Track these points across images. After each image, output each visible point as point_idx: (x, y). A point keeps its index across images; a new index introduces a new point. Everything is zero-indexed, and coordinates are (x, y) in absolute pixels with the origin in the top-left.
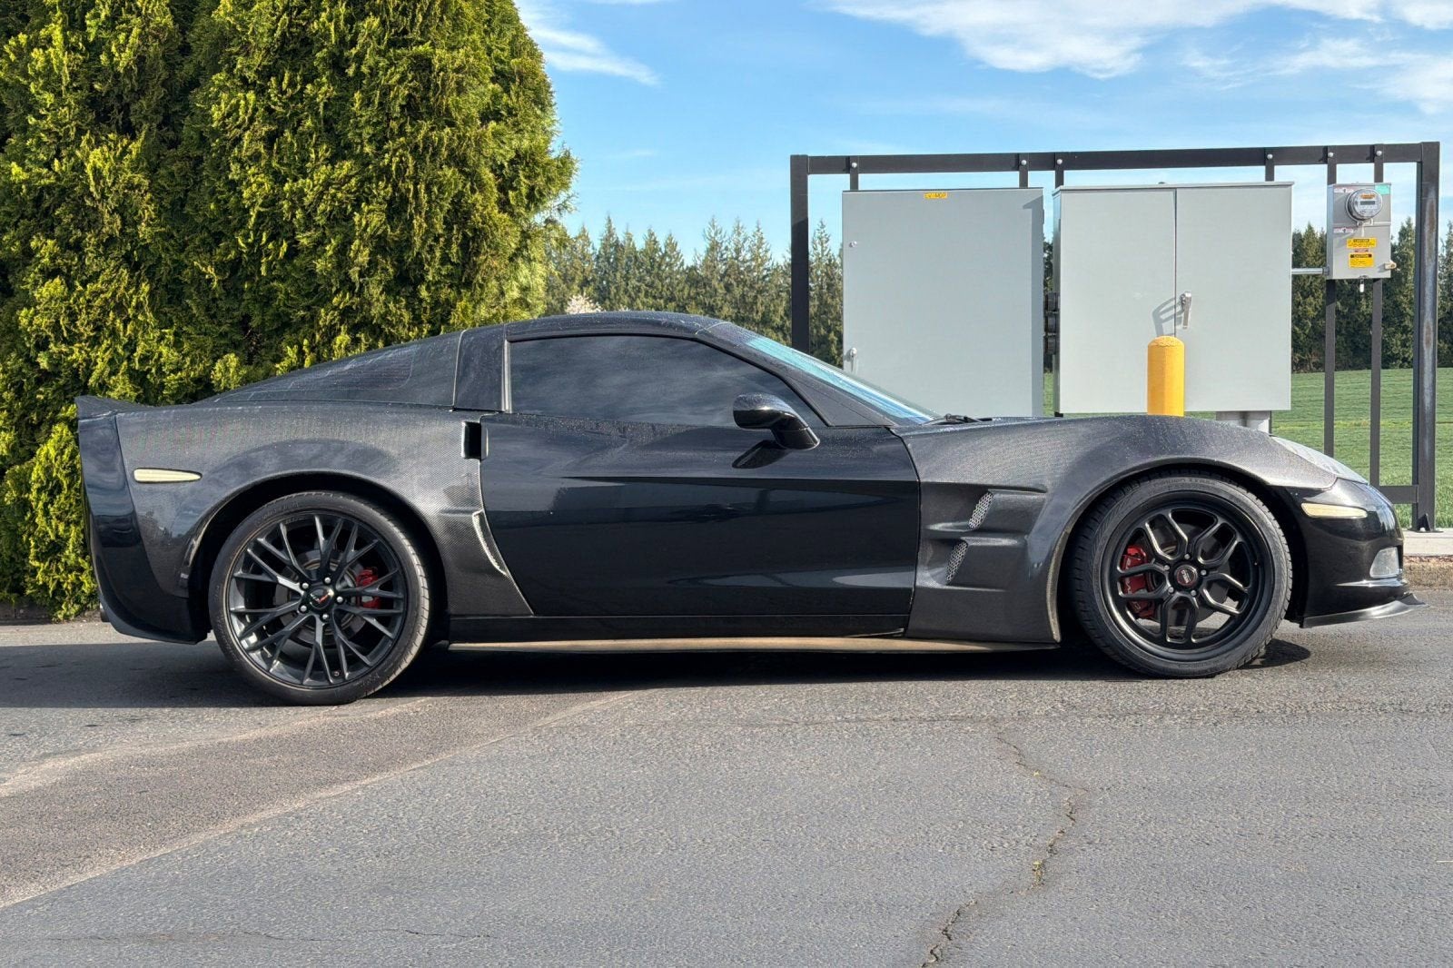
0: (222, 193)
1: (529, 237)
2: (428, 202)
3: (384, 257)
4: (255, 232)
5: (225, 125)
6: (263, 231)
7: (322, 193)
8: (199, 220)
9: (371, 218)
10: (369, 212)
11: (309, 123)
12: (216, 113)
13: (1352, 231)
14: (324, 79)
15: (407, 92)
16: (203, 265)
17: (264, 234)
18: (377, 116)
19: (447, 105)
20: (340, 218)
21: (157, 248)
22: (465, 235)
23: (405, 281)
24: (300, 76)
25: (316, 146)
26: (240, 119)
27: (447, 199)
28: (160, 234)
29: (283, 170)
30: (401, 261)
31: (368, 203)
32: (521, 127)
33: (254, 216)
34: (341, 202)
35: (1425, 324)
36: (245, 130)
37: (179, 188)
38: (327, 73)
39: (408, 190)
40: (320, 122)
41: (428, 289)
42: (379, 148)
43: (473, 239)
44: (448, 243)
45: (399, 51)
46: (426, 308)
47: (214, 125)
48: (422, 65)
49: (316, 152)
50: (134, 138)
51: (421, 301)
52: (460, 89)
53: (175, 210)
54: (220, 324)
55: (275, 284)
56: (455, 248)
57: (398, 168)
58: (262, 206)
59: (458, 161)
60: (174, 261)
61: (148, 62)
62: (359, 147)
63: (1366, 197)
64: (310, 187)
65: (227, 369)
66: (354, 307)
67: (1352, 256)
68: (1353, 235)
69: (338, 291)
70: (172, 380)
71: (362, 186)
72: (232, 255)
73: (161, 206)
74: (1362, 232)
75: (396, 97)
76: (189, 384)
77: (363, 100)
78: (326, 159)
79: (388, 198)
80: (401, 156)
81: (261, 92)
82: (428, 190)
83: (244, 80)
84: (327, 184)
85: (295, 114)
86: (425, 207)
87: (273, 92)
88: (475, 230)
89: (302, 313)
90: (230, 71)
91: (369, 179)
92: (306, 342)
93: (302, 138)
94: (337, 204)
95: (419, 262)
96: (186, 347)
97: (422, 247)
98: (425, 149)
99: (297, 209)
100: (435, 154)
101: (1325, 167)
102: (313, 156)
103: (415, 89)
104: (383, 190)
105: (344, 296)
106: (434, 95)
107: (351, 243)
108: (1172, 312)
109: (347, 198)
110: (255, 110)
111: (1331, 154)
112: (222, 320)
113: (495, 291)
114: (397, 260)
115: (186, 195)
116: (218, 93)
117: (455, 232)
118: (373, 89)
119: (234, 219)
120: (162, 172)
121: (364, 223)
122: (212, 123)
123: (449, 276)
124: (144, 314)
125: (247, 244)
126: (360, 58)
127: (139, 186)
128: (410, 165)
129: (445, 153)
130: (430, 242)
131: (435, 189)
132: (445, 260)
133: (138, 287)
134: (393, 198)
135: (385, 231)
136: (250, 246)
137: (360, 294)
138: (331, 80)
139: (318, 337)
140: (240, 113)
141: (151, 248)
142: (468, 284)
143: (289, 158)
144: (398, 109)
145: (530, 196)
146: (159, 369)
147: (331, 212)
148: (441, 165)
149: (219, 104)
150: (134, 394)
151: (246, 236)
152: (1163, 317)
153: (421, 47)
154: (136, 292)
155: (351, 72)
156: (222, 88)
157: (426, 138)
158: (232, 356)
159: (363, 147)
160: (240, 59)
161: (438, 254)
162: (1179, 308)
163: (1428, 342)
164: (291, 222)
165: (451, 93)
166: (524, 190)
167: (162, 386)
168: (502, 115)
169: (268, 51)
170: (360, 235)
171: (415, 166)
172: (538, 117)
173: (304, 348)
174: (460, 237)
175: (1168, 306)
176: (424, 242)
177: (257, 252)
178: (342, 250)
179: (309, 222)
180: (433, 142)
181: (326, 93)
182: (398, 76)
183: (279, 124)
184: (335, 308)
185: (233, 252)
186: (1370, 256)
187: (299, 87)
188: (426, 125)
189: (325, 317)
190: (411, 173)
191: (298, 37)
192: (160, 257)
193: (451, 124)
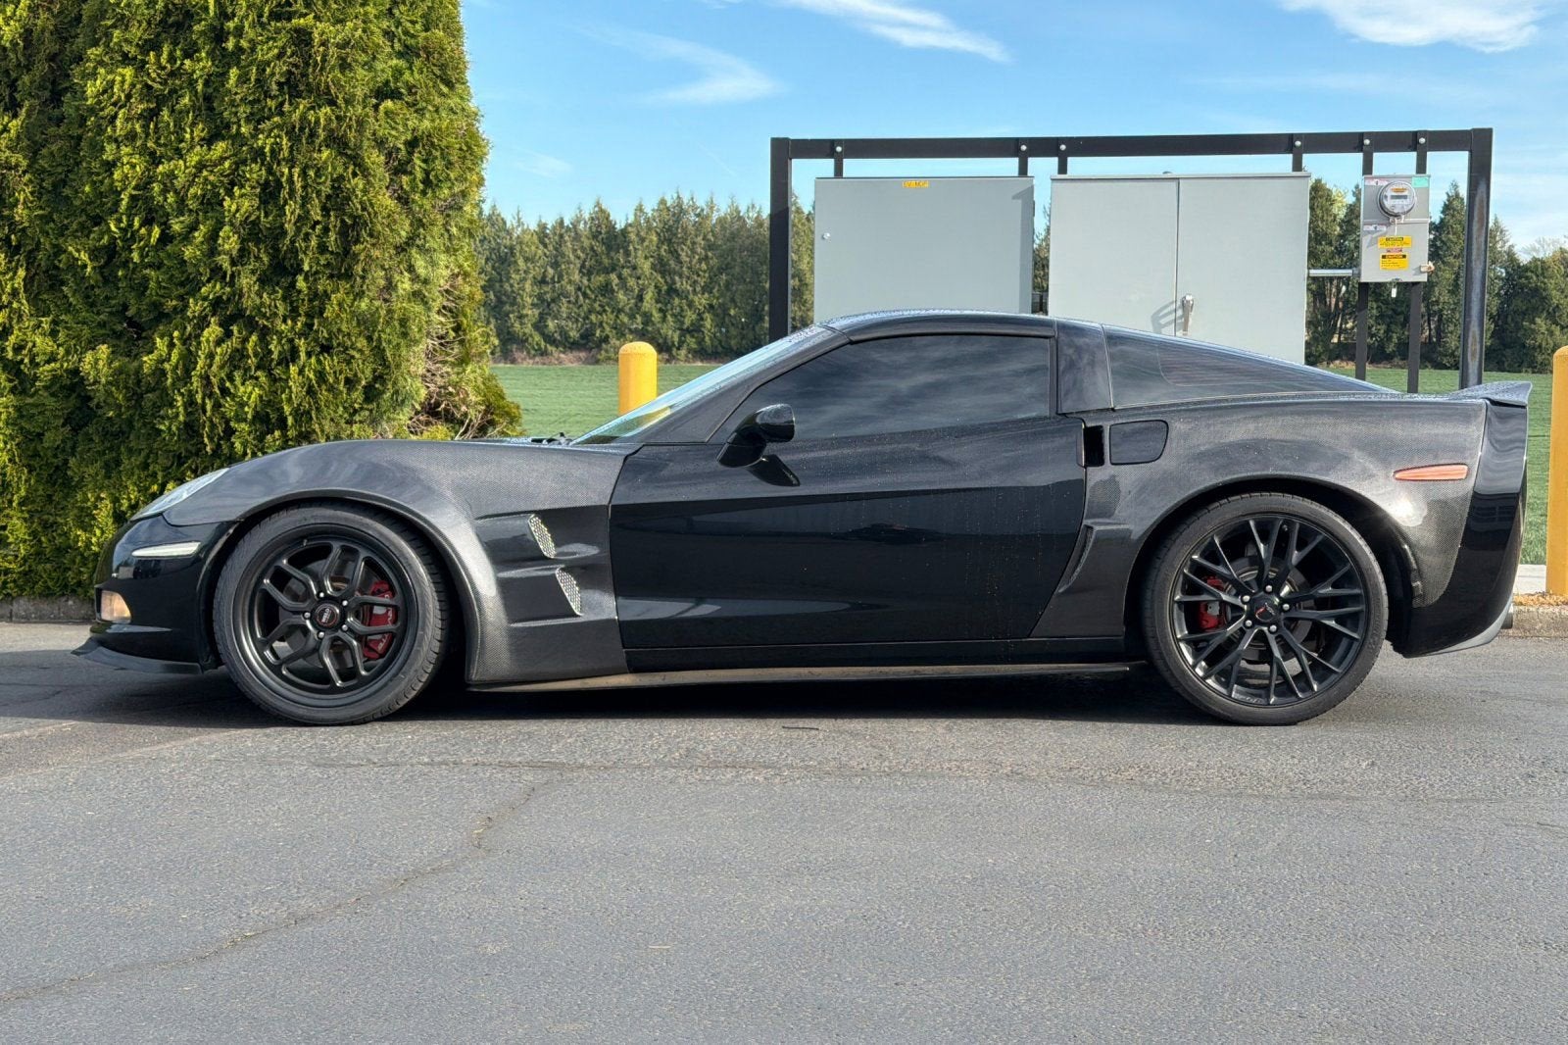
0: (98, 174)
1: (423, 225)
2: (304, 187)
3: (256, 245)
4: (128, 217)
5: (99, 102)
6: (136, 215)
7: (195, 176)
8: (77, 203)
9: (241, 204)
10: (242, 196)
11: (186, 100)
12: (92, 89)
13: (1384, 229)
14: (203, 55)
15: (285, 68)
16: (78, 251)
17: (137, 219)
18: (254, 93)
19: (326, 83)
20: (211, 203)
21: (35, 231)
22: (343, 221)
23: (281, 271)
24: (181, 50)
25: (193, 124)
26: (115, 97)
27: (324, 182)
28: (41, 217)
29: (159, 151)
30: (277, 250)
31: (242, 187)
32: (419, 106)
33: (126, 200)
34: (214, 186)
35: (1471, 334)
36: (121, 108)
37: (60, 170)
38: (207, 47)
39: (282, 174)
40: (198, 99)
41: (306, 279)
42: (256, 129)
43: (353, 226)
44: (326, 230)
45: (278, 24)
46: (303, 300)
47: (89, 103)
48: (302, 38)
49: (192, 132)
50: (15, 116)
51: (299, 292)
52: (344, 65)
53: (54, 192)
54: (98, 314)
55: (148, 271)
56: (332, 236)
57: (272, 151)
58: (134, 189)
59: (337, 142)
60: (55, 246)
61: (35, 35)
62: (235, 127)
63: (1397, 191)
64: (182, 168)
65: (97, 361)
66: (224, 297)
67: (1384, 257)
68: (1385, 234)
69: (208, 281)
70: (45, 371)
71: (237, 169)
72: (105, 240)
73: (42, 187)
74: (1396, 231)
75: (273, 74)
76: (62, 376)
77: (240, 77)
78: (203, 139)
79: (262, 182)
80: (276, 137)
81: (141, 67)
82: (304, 174)
83: (125, 56)
84: (201, 166)
85: (173, 91)
86: (299, 192)
87: (151, 68)
88: (354, 217)
89: (174, 303)
90: (107, 45)
91: (244, 162)
92: (176, 334)
93: (179, 116)
94: (209, 187)
95: (294, 251)
96: (61, 336)
97: (297, 234)
98: (302, 129)
99: (169, 192)
100: (313, 135)
101: (1360, 156)
102: (188, 136)
103: (296, 66)
104: (255, 172)
105: (214, 287)
106: (314, 71)
107: (221, 229)
108: (1172, 317)
109: (221, 182)
110: (133, 85)
111: (1367, 142)
112: (102, 308)
113: (382, 282)
114: (272, 248)
115: (66, 176)
116: (95, 68)
117: (332, 219)
118: (251, 63)
119: (109, 202)
120: (44, 151)
121: (234, 208)
122: (87, 100)
123: (328, 265)
124: (19, 302)
125: (120, 229)
126: (239, 32)
127: (17, 166)
128: (284, 147)
129: (322, 134)
130: (305, 229)
131: (312, 173)
132: (322, 248)
133: (15, 273)
134: (267, 182)
135: (258, 218)
136: (124, 230)
137: (232, 284)
138: (211, 54)
139: (189, 329)
140: (115, 90)
141: (29, 232)
142: (348, 276)
143: (166, 138)
144: (274, 87)
145: (427, 182)
146: (32, 361)
147: (204, 196)
148: (320, 147)
149: (95, 80)
150: (9, 385)
151: (120, 220)
152: (1163, 321)
153: (302, 21)
154: (12, 279)
155: (230, 45)
156: (101, 63)
157: (303, 118)
158: (104, 347)
159: (240, 126)
160: (117, 33)
161: (314, 243)
162: (1180, 313)
163: (1473, 355)
164: (162, 206)
165: (333, 68)
166: (419, 175)
167: (36, 378)
168: (401, 94)
169: (149, 23)
170: (230, 221)
171: (291, 147)
172: (443, 95)
173: (175, 341)
174: (339, 224)
175: (1166, 311)
176: (298, 230)
177: (129, 236)
178: (213, 237)
179: (181, 206)
180: (310, 122)
181: (204, 67)
182: (276, 51)
183: (158, 101)
184: (205, 299)
185: (106, 237)
186: (1404, 256)
187: (179, 62)
188: (303, 104)
189: (195, 307)
190: (286, 155)
191: (181, 9)
192: (39, 242)
193: (332, 103)
